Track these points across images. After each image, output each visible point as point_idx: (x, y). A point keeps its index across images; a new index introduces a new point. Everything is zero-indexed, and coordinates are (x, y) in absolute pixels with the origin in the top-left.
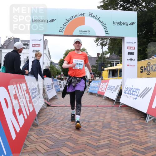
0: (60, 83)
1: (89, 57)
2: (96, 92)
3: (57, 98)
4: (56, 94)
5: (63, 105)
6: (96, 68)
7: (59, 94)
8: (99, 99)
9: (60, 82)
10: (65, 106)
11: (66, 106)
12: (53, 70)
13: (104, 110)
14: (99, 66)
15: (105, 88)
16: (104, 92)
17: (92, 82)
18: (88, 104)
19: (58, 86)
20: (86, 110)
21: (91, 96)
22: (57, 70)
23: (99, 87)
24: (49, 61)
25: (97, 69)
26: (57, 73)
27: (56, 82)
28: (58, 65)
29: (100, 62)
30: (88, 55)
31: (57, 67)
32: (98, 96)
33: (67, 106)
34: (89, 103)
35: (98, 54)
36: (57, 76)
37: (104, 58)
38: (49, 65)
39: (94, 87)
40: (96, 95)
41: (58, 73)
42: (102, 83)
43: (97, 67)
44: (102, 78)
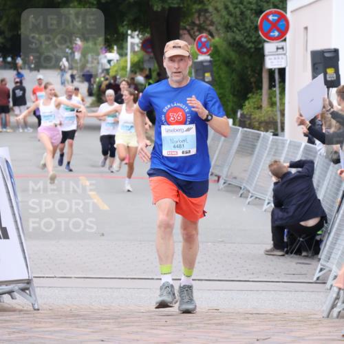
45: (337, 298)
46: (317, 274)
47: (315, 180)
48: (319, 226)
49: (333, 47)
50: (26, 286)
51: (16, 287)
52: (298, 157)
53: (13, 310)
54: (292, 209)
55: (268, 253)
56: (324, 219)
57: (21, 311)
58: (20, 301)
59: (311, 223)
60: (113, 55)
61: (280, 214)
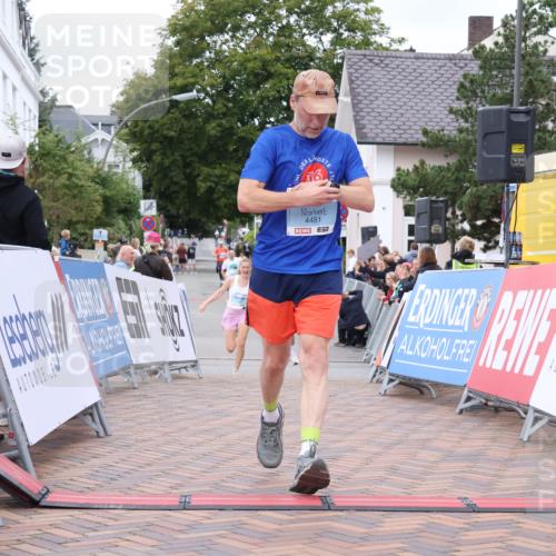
0: (130, 298)
1: (396, 56)
2: (458, 375)
3: (103, 434)
4: (91, 396)
5: (157, 490)
6: (453, 160)
7: (119, 391)
8: (481, 437)
9: (130, 287)
10: (175, 501)
11: (185, 506)
12: (63, 180)
13: (532, 535)
14: (486, 135)
15: (541, 337)
16: (529, 371)
17: (420, 286)
18: (382, 480)
19: (113, 320)
20: (364, 539)
21: (406, 410)
22: (103, 180)
23: (480, 330)
24: (23, 93)
25: (462, 167)
26: (99, 209)
27: (93, 282)
28: (106, 126)
29: (496, 100)
30: (383, 40)
31: (98, 153)
32: (472, 409)
33: (194, 501)
34: (393, 470)
35: (479, 26)
36: (100, 234)
37: (533, 59)
38: (28, 135)
39: (440, 331)
40: (453, 402)
41: (106, 201)
42: (508, 296)
43: (468, 144)
44: (514, 246)
45: (377, 371)
46: (365, 357)
47: (364, 303)
48: (366, 329)
49: (374, 225)
50: (194, 364)
51: (188, 364)
52: (353, 289)
53: (187, 378)
54: (350, 319)
55: (336, 345)
56: (368, 325)
57: (192, 379)
58: (191, 372)
59: (361, 327)
60: (246, 230)
61: (343, 322)
